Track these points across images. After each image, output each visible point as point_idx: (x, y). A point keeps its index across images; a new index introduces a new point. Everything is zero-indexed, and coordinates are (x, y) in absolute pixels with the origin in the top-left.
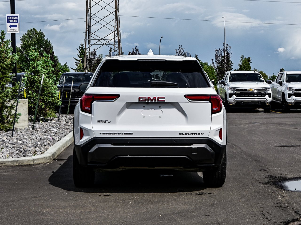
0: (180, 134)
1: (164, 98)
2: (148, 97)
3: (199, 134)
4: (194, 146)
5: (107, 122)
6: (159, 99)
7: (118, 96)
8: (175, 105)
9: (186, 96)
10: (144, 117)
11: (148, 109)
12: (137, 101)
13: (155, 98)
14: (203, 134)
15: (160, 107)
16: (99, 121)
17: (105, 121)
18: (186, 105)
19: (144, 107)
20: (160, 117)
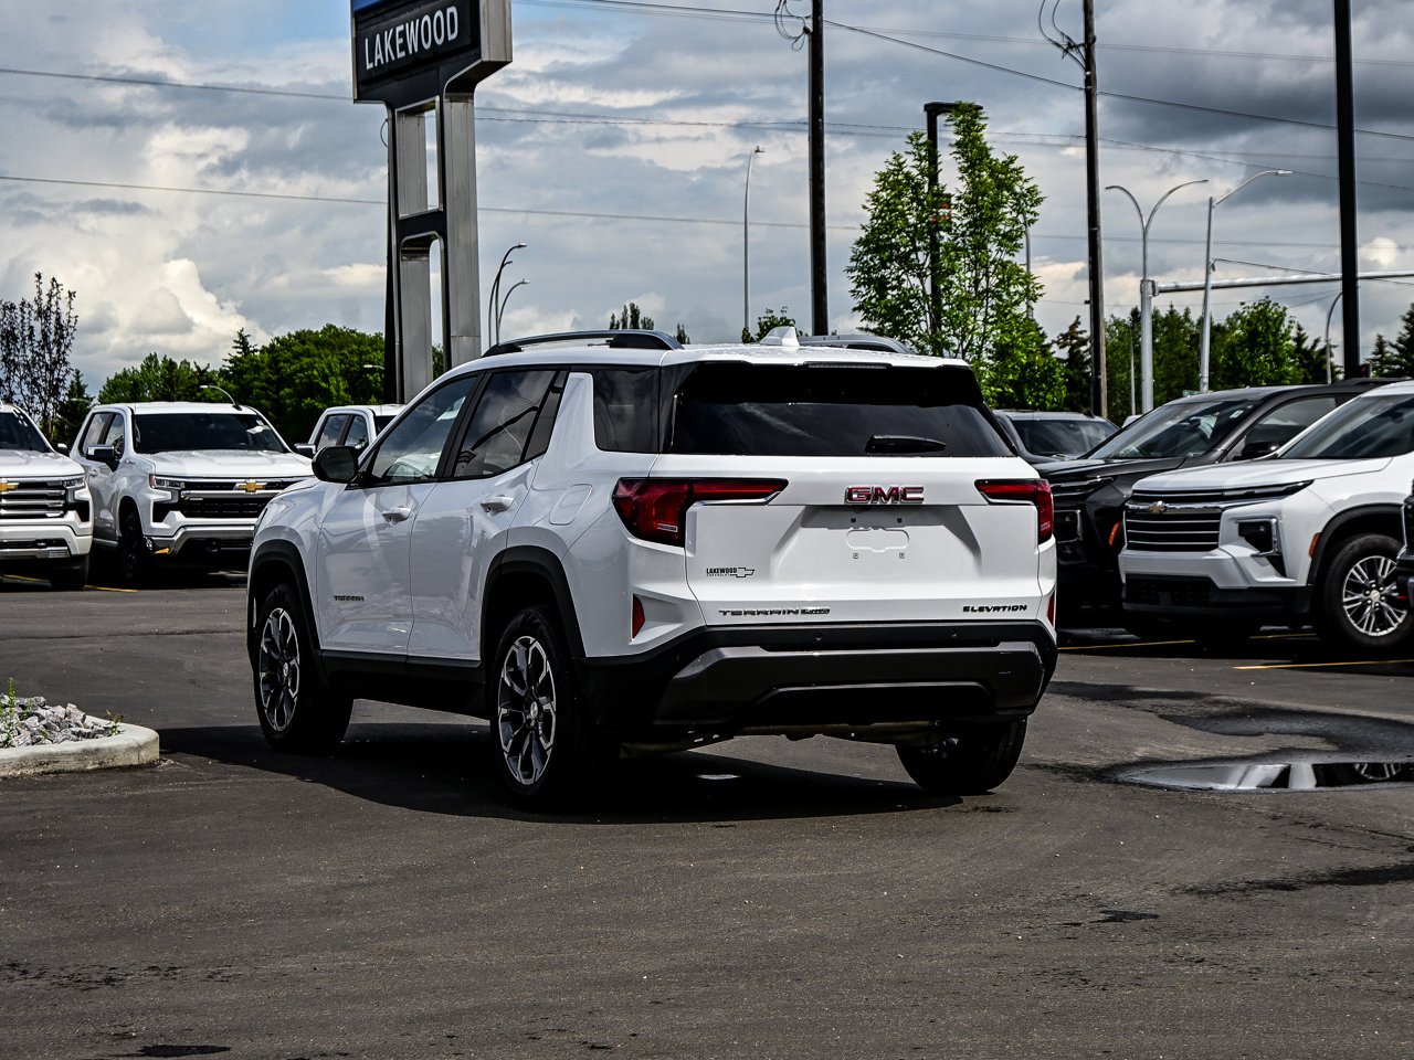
0: (966, 609)
1: (920, 490)
2: (877, 489)
3: (1014, 608)
4: (1004, 647)
5: (740, 573)
6: (908, 496)
7: (780, 484)
8: (948, 516)
9: (980, 484)
10: (856, 556)
11: (866, 528)
12: (841, 502)
13: (894, 493)
14: (1025, 608)
15: (900, 521)
16: (713, 571)
17: (735, 570)
18: (979, 514)
19: (853, 521)
20: (902, 555)
